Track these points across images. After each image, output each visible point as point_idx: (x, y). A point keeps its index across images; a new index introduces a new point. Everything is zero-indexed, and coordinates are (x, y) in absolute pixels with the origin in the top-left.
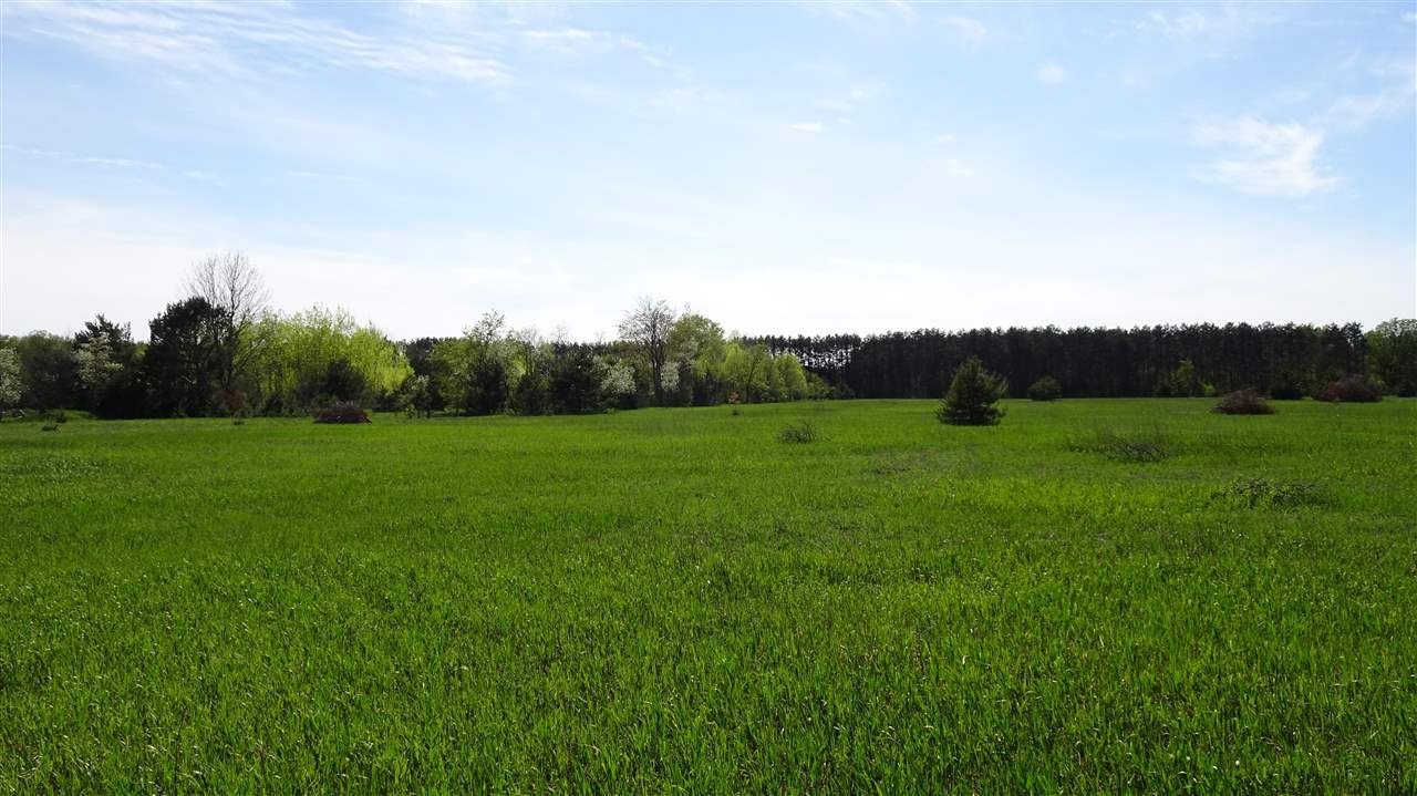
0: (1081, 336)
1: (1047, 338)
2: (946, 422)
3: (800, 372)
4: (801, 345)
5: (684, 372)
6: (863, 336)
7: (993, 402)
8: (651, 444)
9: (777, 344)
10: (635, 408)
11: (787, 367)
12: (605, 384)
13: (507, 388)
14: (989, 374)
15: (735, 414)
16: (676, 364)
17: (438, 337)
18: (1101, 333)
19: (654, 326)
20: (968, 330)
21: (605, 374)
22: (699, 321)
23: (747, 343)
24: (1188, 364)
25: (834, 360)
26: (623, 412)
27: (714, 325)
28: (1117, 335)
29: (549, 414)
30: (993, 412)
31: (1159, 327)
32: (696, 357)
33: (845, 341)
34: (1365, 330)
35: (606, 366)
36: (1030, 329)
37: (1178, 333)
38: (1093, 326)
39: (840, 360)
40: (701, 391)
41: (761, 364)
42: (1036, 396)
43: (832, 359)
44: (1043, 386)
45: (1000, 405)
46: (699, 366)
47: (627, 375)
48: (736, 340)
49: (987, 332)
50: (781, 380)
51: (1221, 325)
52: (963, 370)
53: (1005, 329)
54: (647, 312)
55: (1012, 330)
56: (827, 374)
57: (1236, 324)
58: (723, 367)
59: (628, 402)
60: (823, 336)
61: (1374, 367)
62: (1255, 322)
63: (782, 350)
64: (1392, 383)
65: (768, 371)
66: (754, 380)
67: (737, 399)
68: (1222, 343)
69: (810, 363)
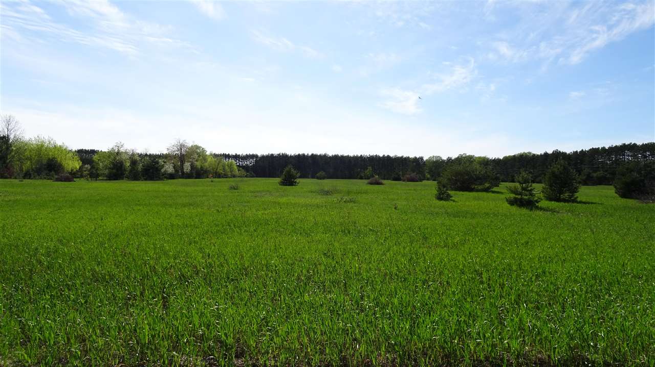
0: (336, 157)
1: (324, 158)
2: (281, 185)
3: (236, 167)
4: (236, 157)
5: (192, 166)
6: (259, 155)
9: (227, 156)
10: (174, 179)
11: (231, 165)
12: (163, 170)
13: (125, 170)
14: (295, 170)
15: (212, 181)
16: (189, 163)
18: (342, 157)
19: (181, 149)
20: (297, 154)
21: (163, 166)
22: (197, 147)
23: (216, 156)
24: (370, 168)
25: (248, 163)
26: (170, 180)
27: (203, 149)
28: (348, 157)
29: (142, 180)
30: (295, 182)
31: (361, 155)
32: (197, 161)
33: (253, 156)
34: (425, 159)
35: (163, 163)
36: (319, 154)
37: (368, 158)
38: (340, 154)
39: (251, 163)
40: (198, 173)
41: (220, 164)
42: (318, 178)
43: (247, 163)
44: (321, 175)
45: (298, 180)
46: (198, 164)
47: (171, 167)
48: (211, 154)
49: (304, 155)
50: (229, 170)
51: (381, 156)
53: (310, 154)
54: (179, 144)
55: (312, 154)
56: (246, 168)
57: (386, 155)
58: (206, 164)
59: (172, 177)
60: (245, 154)
61: (427, 171)
62: (392, 155)
63: (229, 159)
64: (432, 176)
65: (224, 167)
66: (218, 170)
67: (212, 177)
68: (381, 162)
69: (239, 164)
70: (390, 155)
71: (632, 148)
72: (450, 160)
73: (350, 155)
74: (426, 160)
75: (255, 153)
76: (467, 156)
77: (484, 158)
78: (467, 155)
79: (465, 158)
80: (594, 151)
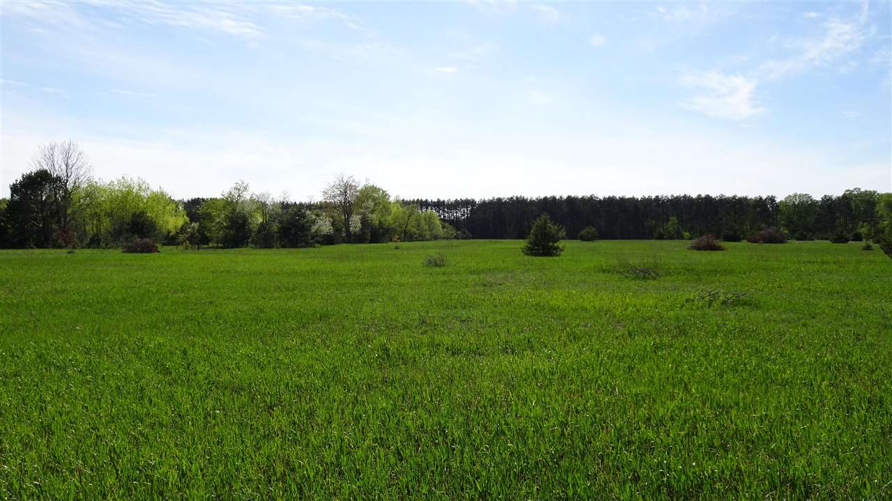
0: (610, 201)
1: (590, 202)
2: (527, 254)
3: (438, 222)
4: (439, 205)
5: (364, 221)
6: (477, 200)
7: (556, 242)
8: (344, 267)
9: (424, 204)
10: (332, 244)
11: (430, 218)
12: (314, 228)
13: (251, 231)
14: (554, 224)
15: (397, 248)
16: (359, 216)
17: (205, 197)
18: (622, 200)
19: (346, 192)
20: (542, 197)
21: (314, 222)
22: (375, 189)
23: (405, 203)
24: (674, 219)
25: (459, 214)
26: (325, 247)
27: (384, 192)
28: (633, 201)
29: (278, 248)
30: (557, 248)
31: (657, 197)
32: (372, 212)
33: (467, 203)
34: (778, 200)
35: (314, 217)
37: (669, 200)
38: (618, 195)
39: (464, 215)
40: (375, 234)
41: (413, 217)
42: (583, 239)
43: (458, 214)
46: (374, 218)
47: (327, 223)
48: (397, 201)
49: (554, 198)
50: (426, 227)
52: (539, 222)
53: (565, 197)
54: (341, 183)
55: (569, 197)
56: (455, 223)
57: (703, 196)
58: (389, 219)
59: (329, 240)
60: (453, 199)
61: (783, 222)
63: (427, 208)
64: (793, 232)
65: (418, 221)
66: (409, 227)
67: (398, 239)
68: (694, 207)
69: (445, 217)
70: (710, 195)
73: (636, 197)
74: (781, 202)
75: (469, 198)
78: (863, 190)
79: (856, 196)
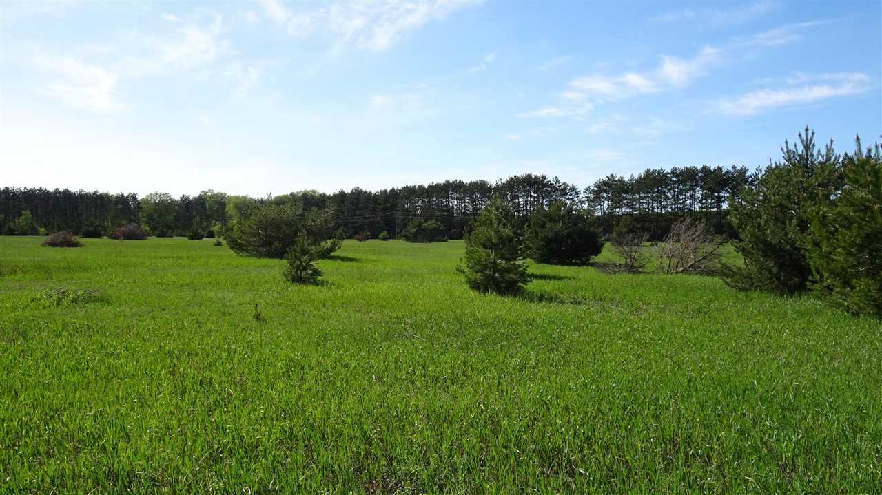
24: (28, 213)
31: (7, 189)
34: (139, 198)
37: (21, 193)
51: (51, 189)
57: (61, 190)
61: (144, 219)
64: (154, 229)
68: (51, 201)
70: (69, 189)
71: (457, 186)
72: (185, 199)
74: (142, 200)
76: (215, 195)
77: (245, 198)
78: (216, 192)
79: (211, 197)
80: (410, 192)
